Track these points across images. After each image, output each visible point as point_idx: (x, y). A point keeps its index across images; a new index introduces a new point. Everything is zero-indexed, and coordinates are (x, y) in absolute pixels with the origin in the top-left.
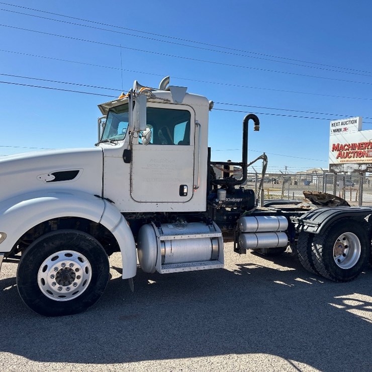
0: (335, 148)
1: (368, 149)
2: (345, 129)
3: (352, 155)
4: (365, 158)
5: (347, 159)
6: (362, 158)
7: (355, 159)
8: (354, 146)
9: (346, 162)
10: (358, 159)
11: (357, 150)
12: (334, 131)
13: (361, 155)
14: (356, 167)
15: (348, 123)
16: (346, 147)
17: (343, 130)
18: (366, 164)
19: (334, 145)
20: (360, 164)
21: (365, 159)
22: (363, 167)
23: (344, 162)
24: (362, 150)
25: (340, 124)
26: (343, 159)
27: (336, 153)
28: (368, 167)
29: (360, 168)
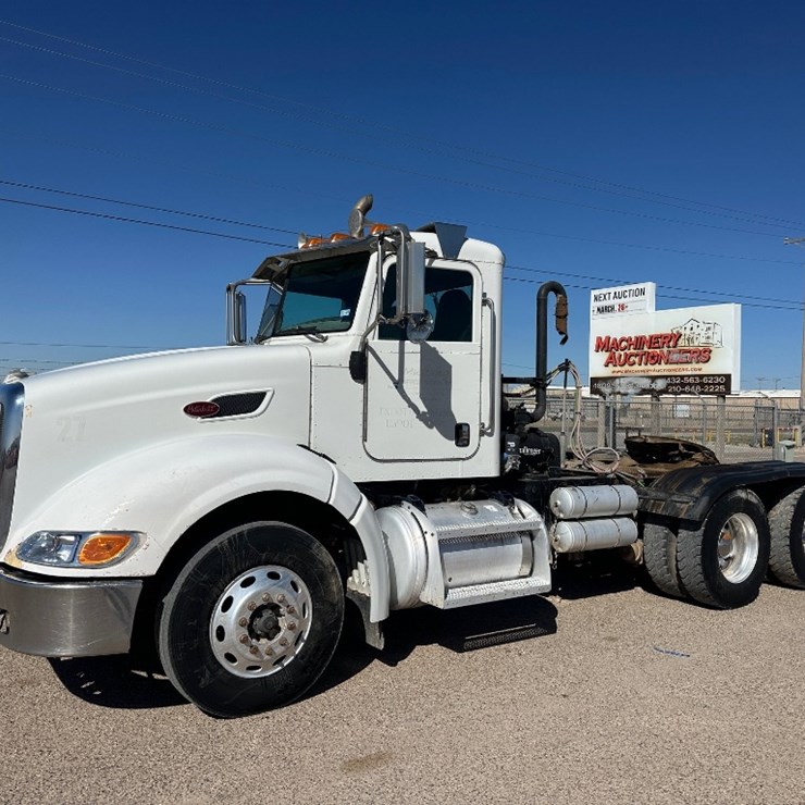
0: (604, 345)
1: (669, 347)
2: (622, 307)
3: (637, 360)
4: (663, 366)
5: (627, 367)
6: (657, 367)
7: (643, 367)
8: (639, 342)
9: (624, 374)
10: (649, 367)
11: (646, 349)
12: (599, 309)
13: (656, 359)
14: (645, 383)
15: (627, 294)
16: (624, 344)
17: (616, 308)
18: (666, 377)
19: (599, 339)
20: (654, 378)
21: (662, 369)
22: (660, 384)
23: (619, 374)
24: (658, 350)
25: (612, 295)
26: (618, 368)
27: (604, 356)
28: (669, 385)
29: (653, 386)
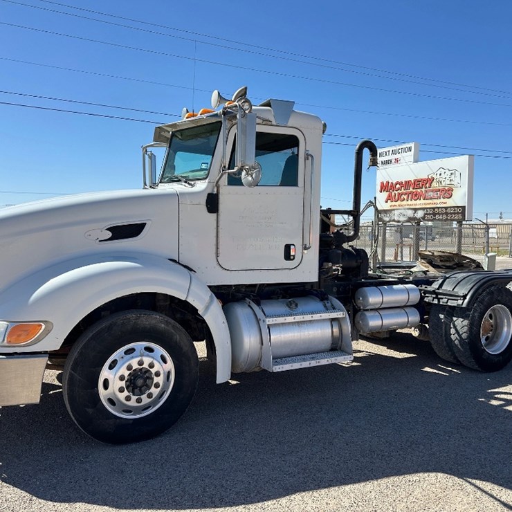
0: (385, 187)
1: (426, 188)
2: (397, 160)
3: (405, 197)
4: (422, 201)
5: (399, 203)
6: (418, 202)
7: (409, 202)
8: (407, 184)
9: (398, 208)
10: (413, 202)
11: (411, 189)
12: (382, 163)
13: (416, 196)
14: (410, 213)
15: (400, 151)
16: (398, 186)
17: (393, 161)
18: (423, 209)
19: (382, 183)
20: (416, 210)
21: (421, 203)
22: (420, 214)
23: (395, 208)
24: (419, 190)
25: (391, 152)
26: (394, 203)
27: (385, 194)
28: (425, 214)
29: (416, 215)
